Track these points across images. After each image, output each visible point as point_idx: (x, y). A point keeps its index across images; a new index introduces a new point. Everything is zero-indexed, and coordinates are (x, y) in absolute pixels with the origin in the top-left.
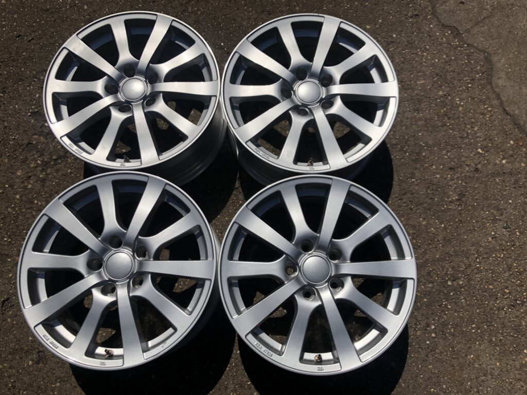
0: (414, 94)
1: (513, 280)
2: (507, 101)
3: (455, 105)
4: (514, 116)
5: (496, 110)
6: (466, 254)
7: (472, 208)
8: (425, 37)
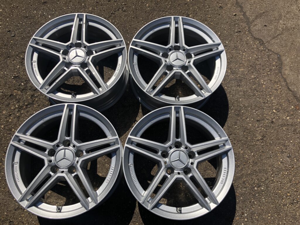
0: (237, 77)
1: (292, 188)
2: (290, 83)
3: (260, 84)
4: (294, 92)
5: (284, 88)
6: (266, 172)
7: (269, 144)
8: (244, 44)
